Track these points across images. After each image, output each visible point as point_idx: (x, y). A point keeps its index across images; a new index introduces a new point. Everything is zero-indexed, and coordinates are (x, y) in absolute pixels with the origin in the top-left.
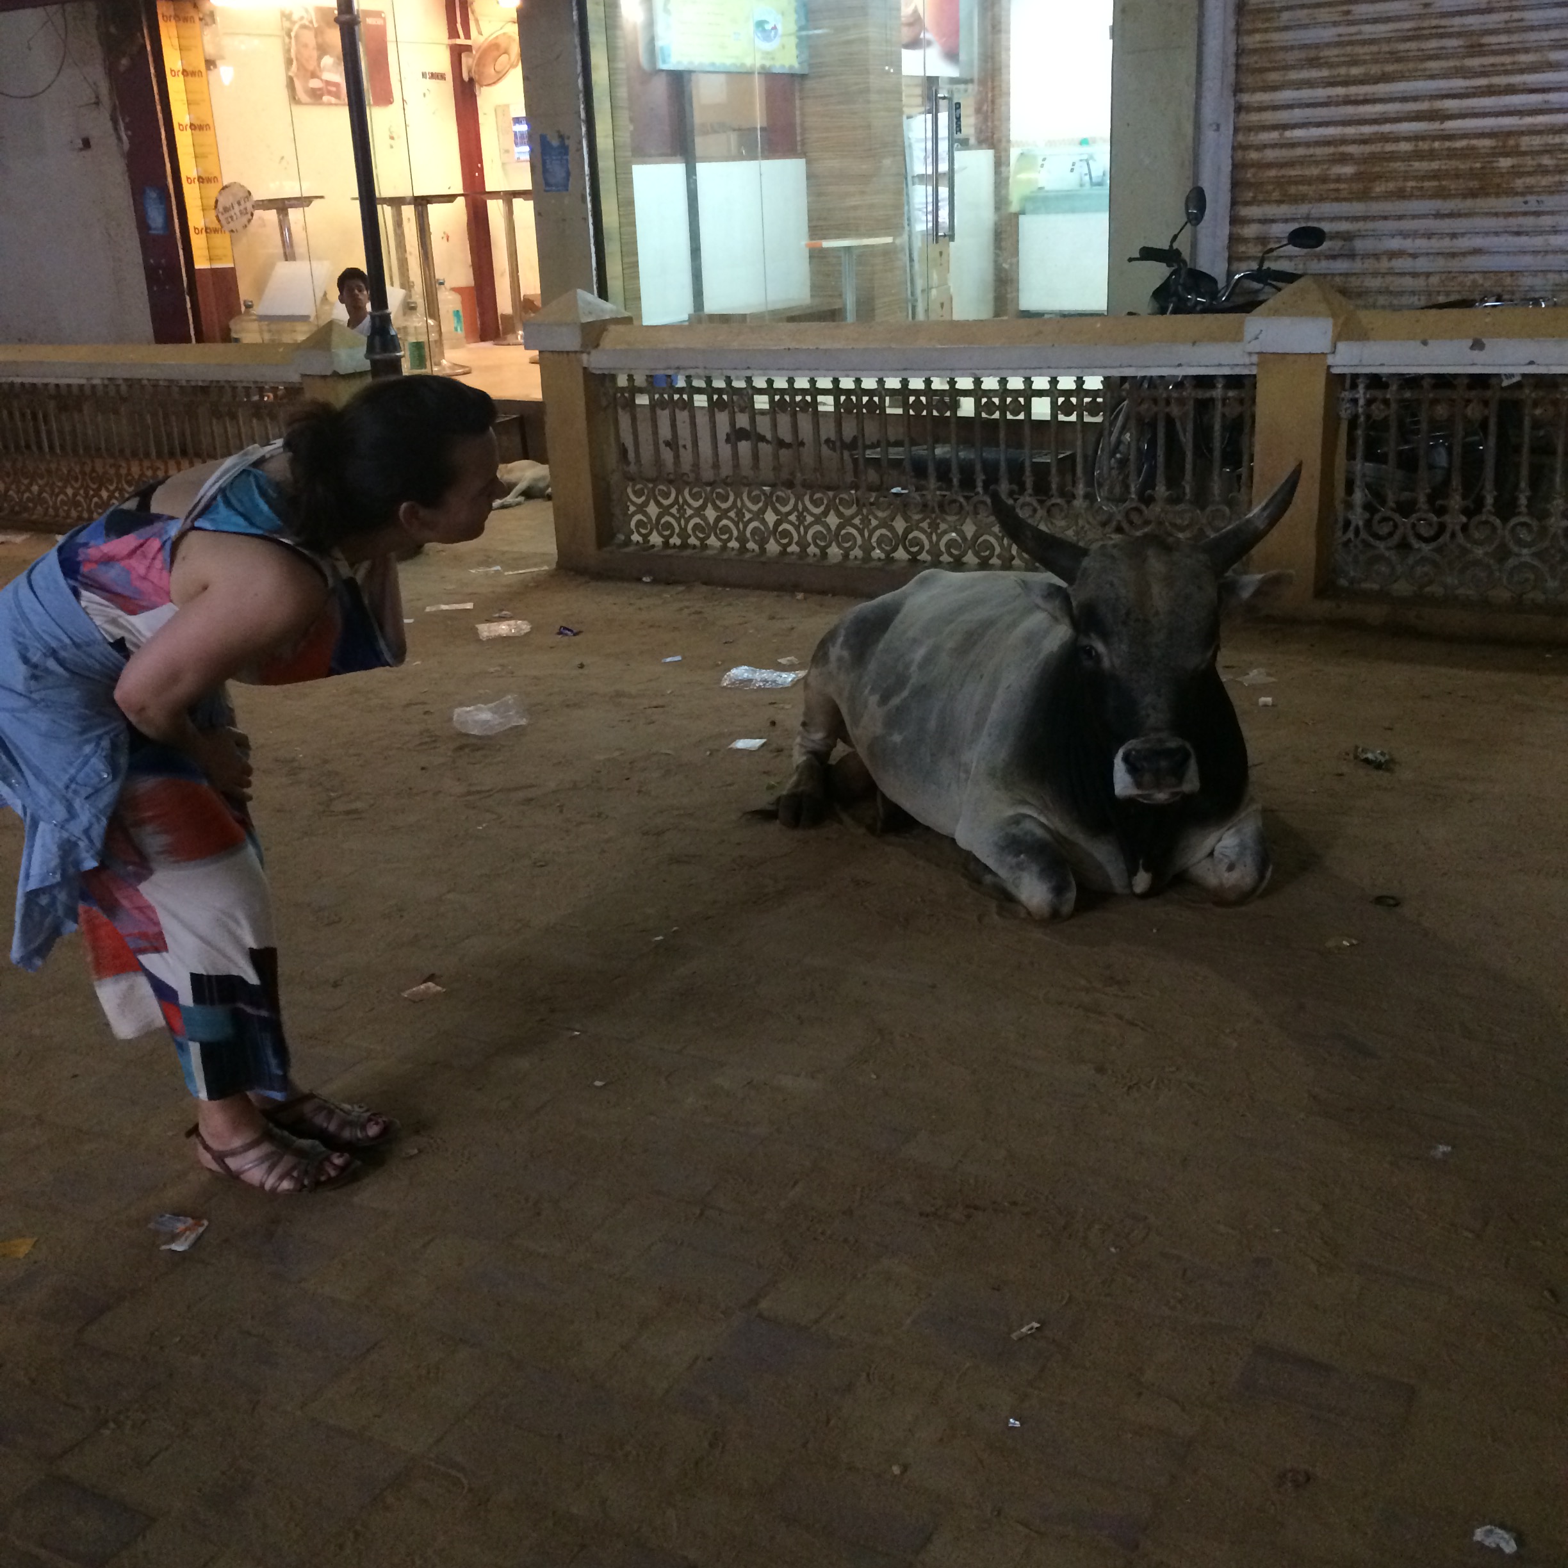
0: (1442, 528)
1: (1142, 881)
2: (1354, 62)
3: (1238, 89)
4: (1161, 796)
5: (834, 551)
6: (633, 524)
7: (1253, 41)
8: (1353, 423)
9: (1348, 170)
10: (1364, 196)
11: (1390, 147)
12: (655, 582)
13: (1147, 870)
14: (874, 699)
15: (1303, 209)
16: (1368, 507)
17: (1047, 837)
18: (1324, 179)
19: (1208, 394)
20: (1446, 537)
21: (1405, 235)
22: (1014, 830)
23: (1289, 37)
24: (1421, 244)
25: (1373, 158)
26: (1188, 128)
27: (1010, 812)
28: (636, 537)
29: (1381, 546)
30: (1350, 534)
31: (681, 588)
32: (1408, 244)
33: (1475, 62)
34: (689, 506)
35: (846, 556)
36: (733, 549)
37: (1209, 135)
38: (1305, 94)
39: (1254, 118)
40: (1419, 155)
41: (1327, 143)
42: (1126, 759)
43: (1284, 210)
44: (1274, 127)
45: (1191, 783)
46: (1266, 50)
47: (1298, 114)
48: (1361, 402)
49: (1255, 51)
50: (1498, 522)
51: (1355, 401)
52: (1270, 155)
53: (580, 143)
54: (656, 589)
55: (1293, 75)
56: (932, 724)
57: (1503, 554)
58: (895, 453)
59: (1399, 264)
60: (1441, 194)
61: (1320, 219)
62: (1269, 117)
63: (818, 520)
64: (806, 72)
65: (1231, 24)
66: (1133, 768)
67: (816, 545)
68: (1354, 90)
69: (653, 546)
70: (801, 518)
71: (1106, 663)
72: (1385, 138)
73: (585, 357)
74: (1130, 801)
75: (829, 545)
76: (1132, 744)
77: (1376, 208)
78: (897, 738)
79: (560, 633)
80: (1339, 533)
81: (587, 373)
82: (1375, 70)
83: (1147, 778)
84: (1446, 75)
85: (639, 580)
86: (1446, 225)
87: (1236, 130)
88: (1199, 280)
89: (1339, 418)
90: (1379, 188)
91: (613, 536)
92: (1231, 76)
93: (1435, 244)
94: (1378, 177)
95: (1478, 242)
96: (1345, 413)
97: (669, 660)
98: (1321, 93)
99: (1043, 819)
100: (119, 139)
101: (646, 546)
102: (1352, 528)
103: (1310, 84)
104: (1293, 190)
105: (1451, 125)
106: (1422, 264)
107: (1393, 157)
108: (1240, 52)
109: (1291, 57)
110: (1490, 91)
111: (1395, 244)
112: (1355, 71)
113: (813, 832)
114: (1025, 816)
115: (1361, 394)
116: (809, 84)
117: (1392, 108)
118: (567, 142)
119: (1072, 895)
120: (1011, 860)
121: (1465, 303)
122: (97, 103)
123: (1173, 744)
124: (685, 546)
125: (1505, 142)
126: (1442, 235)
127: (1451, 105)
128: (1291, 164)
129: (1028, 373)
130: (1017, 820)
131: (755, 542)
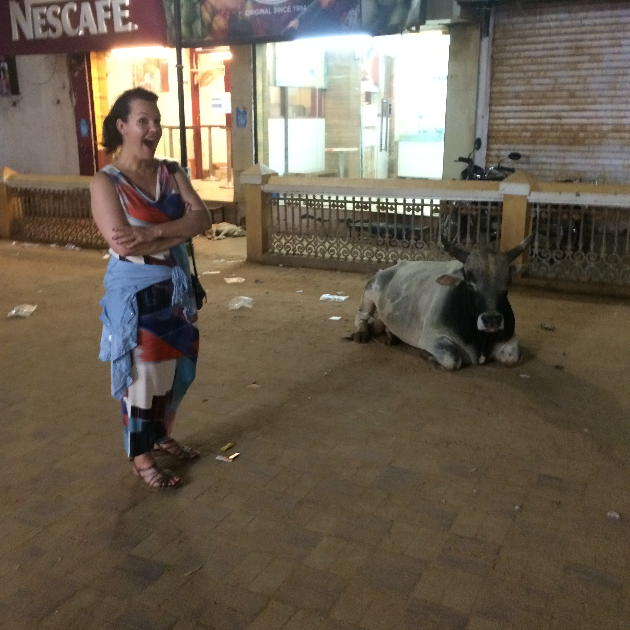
0: (564, 256)
1: (482, 359)
2: (531, 98)
3: (490, 105)
4: (492, 330)
5: (350, 257)
6: (275, 246)
7: (496, 89)
8: (535, 220)
9: (528, 134)
10: (534, 143)
11: (542, 127)
12: (283, 266)
13: (484, 355)
14: (389, 301)
15: (512, 146)
16: (540, 247)
17: (452, 344)
18: (520, 137)
19: (485, 208)
20: (566, 259)
21: (547, 157)
22: (442, 342)
23: (509, 89)
24: (553, 160)
25: (537, 131)
26: (473, 118)
27: (439, 336)
28: (276, 251)
29: (544, 261)
30: (534, 256)
31: (294, 269)
32: (549, 160)
33: (573, 100)
34: (297, 240)
35: (354, 259)
36: (312, 255)
37: (480, 121)
38: (514, 108)
39: (496, 115)
40: (552, 130)
41: (521, 124)
42: (483, 318)
43: (506, 146)
44: (503, 118)
45: (502, 327)
46: (501, 92)
47: (511, 115)
48: (538, 212)
49: (497, 92)
50: (583, 254)
51: (536, 212)
52: (501, 128)
53: (251, 111)
54: (285, 269)
55: (510, 101)
56: (410, 308)
57: (584, 265)
58: (366, 225)
59: (545, 167)
60: (560, 144)
61: (519, 150)
62: (501, 115)
63: (344, 246)
64: (326, 88)
65: (489, 83)
66: (485, 321)
67: (344, 255)
68: (530, 108)
69: (282, 254)
70: (338, 245)
71: (475, 289)
72: (541, 124)
73: (262, 187)
74: (482, 332)
75: (348, 255)
76: (485, 314)
77: (538, 147)
78: (397, 313)
79: (256, 282)
80: (529, 256)
81: (262, 192)
82: (538, 101)
83: (489, 324)
84: (562, 104)
85: (278, 265)
86: (562, 154)
87: (490, 118)
88: (477, 169)
89: (530, 217)
90: (539, 141)
91: (267, 250)
92: (488, 100)
93: (558, 160)
94: (538, 137)
95: (573, 160)
96: (532, 215)
97: (298, 292)
98: (519, 108)
99: (450, 338)
100: (72, 101)
101: (280, 254)
102: (534, 254)
103: (516, 105)
104: (509, 140)
105: (564, 121)
106: (553, 167)
107: (543, 131)
108: (491, 93)
109: (509, 95)
110: (577, 110)
111: (544, 160)
112: (531, 101)
113: (367, 345)
114: (444, 337)
115: (538, 210)
116: (327, 93)
117: (543, 114)
118: (246, 110)
119: (460, 362)
120: (440, 351)
121: (569, 181)
122: (64, 87)
123: (497, 314)
124: (294, 254)
125: (582, 127)
126: (560, 158)
127: (564, 114)
128: (508, 131)
129: (423, 198)
130: (442, 338)
131: (321, 253)
